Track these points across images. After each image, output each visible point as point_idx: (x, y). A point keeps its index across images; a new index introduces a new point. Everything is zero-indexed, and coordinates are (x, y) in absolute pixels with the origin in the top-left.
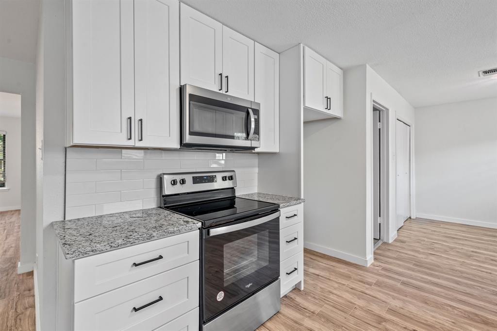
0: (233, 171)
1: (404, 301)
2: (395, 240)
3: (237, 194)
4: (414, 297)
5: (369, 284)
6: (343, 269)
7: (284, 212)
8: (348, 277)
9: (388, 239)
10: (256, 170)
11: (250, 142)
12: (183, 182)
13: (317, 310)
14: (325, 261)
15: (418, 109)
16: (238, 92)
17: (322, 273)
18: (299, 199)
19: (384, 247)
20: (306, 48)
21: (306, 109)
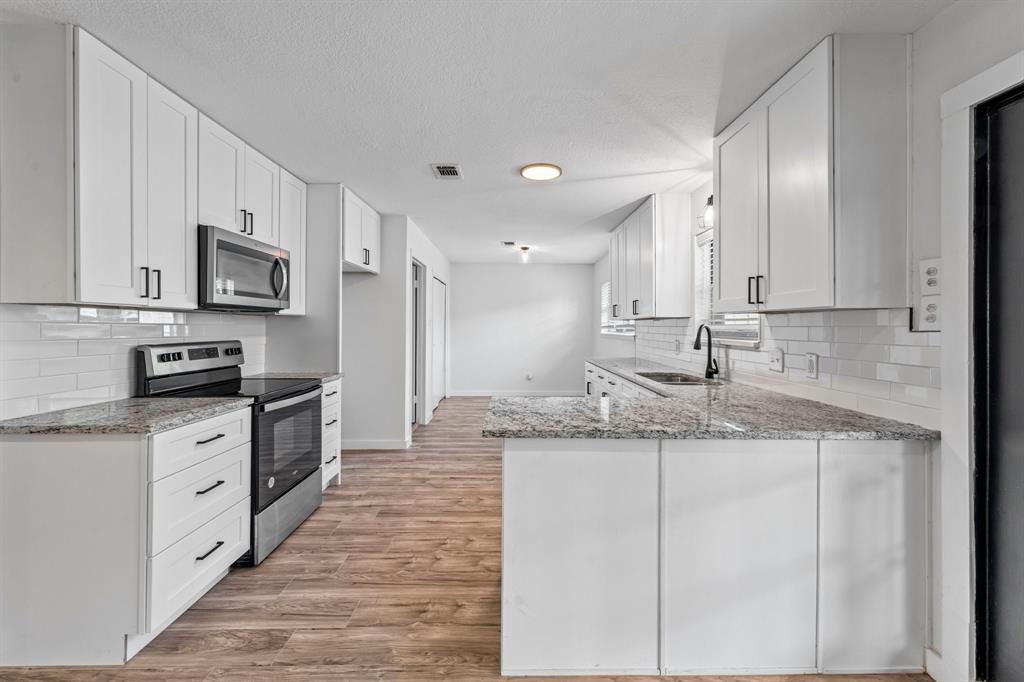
0: (238, 342)
1: (442, 464)
2: (431, 421)
3: (244, 375)
4: (450, 459)
5: (411, 461)
6: (380, 457)
7: (327, 387)
8: (388, 462)
9: (424, 420)
10: (263, 340)
11: (278, 301)
12: (179, 356)
13: (364, 492)
14: (357, 456)
15: (454, 265)
16: (263, 235)
17: (357, 466)
18: (337, 374)
19: (420, 429)
20: (346, 190)
21: (345, 263)
